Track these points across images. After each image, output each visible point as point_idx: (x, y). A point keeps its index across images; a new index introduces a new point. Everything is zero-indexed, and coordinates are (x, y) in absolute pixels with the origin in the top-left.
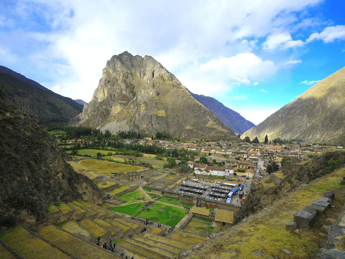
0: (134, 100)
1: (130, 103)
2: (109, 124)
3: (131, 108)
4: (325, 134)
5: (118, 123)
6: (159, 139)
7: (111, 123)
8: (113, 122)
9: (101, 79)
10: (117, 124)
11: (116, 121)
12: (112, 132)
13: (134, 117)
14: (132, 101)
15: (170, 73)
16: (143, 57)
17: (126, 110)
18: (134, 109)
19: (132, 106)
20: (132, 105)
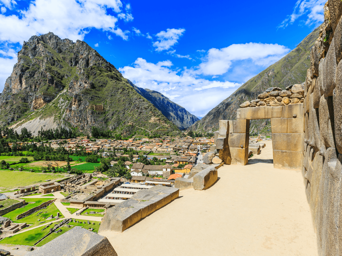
0: (64, 93)
1: (58, 96)
2: (29, 122)
3: (60, 102)
4: (254, 126)
5: (42, 120)
6: (96, 138)
7: (31, 121)
8: (34, 119)
9: (15, 64)
10: (40, 122)
11: (39, 118)
12: (33, 131)
13: (64, 113)
14: (61, 94)
15: (108, 63)
16: (75, 41)
17: (53, 104)
18: (63, 104)
19: (61, 100)
20: (61, 98)
